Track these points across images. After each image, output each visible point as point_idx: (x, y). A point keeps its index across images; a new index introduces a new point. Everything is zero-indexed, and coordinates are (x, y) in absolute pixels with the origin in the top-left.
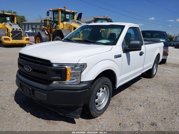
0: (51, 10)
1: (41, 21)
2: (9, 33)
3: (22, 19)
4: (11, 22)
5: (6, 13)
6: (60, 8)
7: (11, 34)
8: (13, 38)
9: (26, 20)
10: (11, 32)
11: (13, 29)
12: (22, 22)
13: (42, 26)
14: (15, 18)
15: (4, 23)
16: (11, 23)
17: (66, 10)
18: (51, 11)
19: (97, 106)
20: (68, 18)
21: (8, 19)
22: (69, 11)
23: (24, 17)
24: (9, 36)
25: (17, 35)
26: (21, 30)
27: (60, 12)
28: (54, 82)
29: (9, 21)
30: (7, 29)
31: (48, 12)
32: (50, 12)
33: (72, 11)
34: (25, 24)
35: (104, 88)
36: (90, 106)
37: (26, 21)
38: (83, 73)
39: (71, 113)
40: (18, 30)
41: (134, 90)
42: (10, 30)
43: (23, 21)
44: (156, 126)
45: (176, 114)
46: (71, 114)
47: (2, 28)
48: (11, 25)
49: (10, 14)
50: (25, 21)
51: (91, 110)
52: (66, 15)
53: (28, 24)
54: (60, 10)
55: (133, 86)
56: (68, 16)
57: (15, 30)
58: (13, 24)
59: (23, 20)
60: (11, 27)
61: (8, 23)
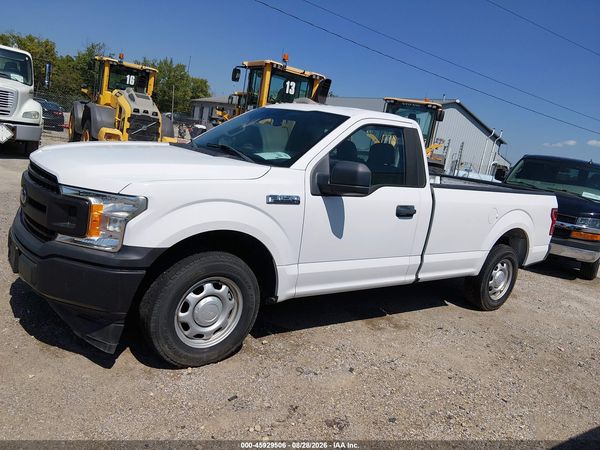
0: (246, 63)
1: (231, 98)
2: (124, 119)
3: (198, 87)
4: (136, 90)
5: (125, 63)
6: (268, 61)
7: (127, 125)
8: (130, 136)
9: (210, 92)
10: (129, 120)
11: (137, 111)
12: (198, 97)
13: (214, 110)
14: (152, 81)
15: (116, 91)
16: (134, 93)
17: (289, 69)
18: (245, 67)
19: (186, 333)
20: (292, 92)
21: (131, 80)
22: (298, 71)
23: (204, 82)
24: (122, 131)
25: (144, 128)
26: (160, 116)
27: (268, 74)
28: (60, 235)
29: (131, 86)
30: (121, 109)
31: (236, 72)
32: (243, 70)
33: (308, 74)
34: (203, 105)
35: (224, 287)
36: (152, 325)
37: (210, 96)
38: (132, 223)
39: (94, 334)
40: (150, 114)
41: (380, 329)
42: (128, 112)
43: (201, 95)
44: (341, 429)
45: (450, 417)
46: (95, 336)
47: (109, 105)
48: (131, 98)
49: (139, 67)
50: (206, 95)
51: (153, 337)
52: (288, 83)
53: (213, 105)
54: (269, 68)
55: (388, 319)
56: (293, 88)
57: (141, 113)
58: (138, 96)
59: (202, 91)
60: (132, 103)
61: (128, 92)
